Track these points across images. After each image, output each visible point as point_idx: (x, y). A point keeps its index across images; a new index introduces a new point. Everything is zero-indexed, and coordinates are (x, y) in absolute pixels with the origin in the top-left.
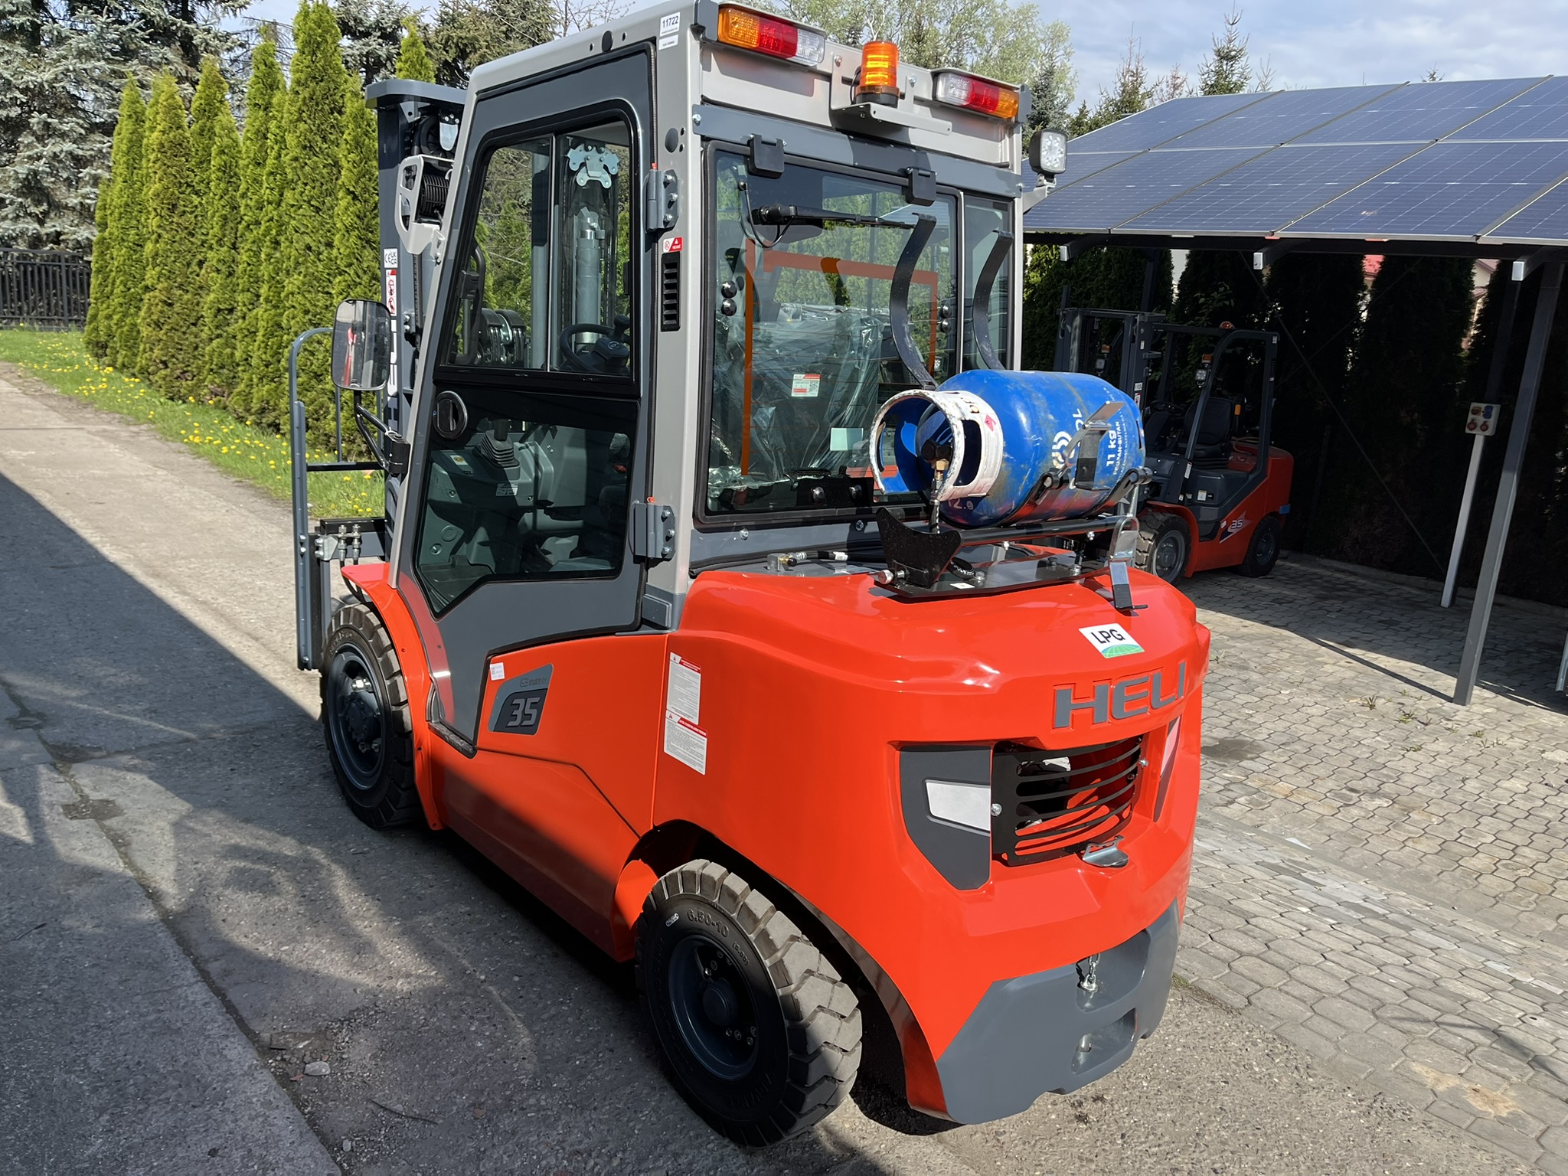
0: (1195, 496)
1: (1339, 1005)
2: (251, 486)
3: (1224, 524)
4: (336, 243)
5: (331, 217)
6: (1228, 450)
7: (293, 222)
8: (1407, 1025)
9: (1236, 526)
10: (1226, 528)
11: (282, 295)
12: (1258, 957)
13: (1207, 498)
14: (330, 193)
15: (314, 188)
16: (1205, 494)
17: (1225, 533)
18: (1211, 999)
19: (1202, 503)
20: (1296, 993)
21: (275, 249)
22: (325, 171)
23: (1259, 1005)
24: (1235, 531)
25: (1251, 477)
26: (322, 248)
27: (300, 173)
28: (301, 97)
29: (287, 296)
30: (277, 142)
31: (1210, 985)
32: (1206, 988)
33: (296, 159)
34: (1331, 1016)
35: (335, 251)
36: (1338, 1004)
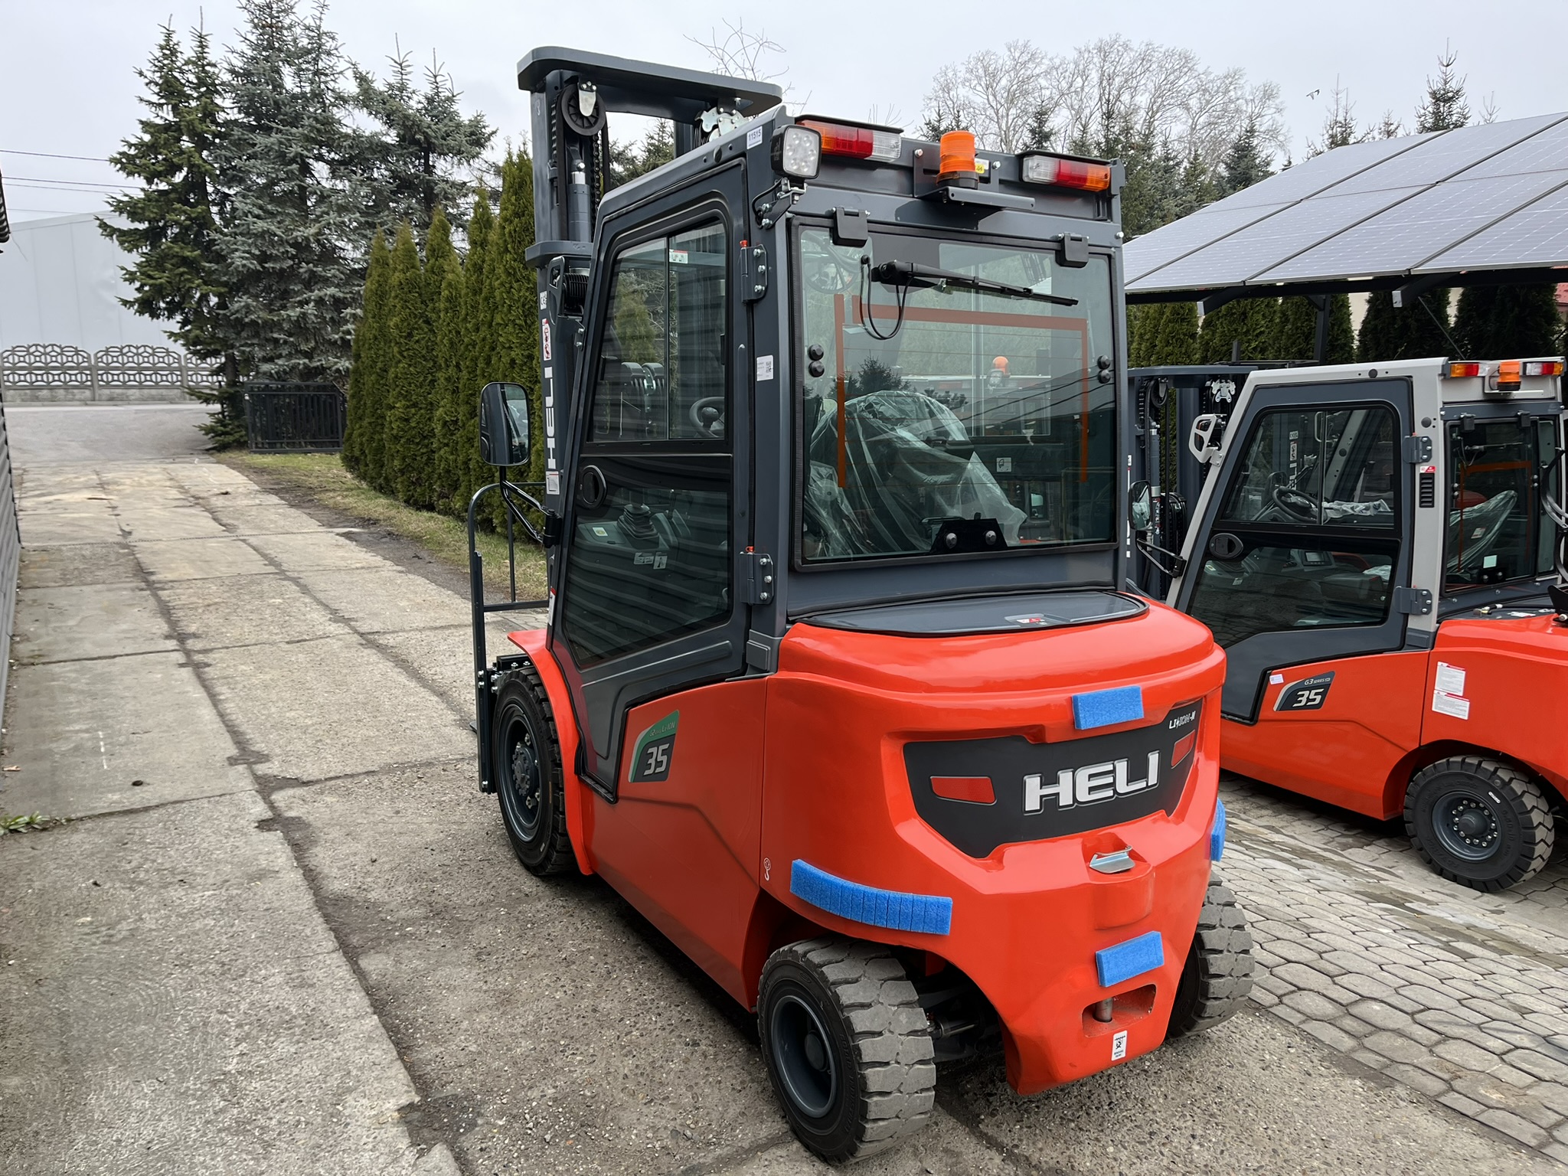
5: (531, 333)
7: (501, 339)
15: (518, 308)
21: (487, 364)
22: (527, 293)
26: (525, 360)
28: (507, 230)
33: (502, 285)
35: (534, 362)
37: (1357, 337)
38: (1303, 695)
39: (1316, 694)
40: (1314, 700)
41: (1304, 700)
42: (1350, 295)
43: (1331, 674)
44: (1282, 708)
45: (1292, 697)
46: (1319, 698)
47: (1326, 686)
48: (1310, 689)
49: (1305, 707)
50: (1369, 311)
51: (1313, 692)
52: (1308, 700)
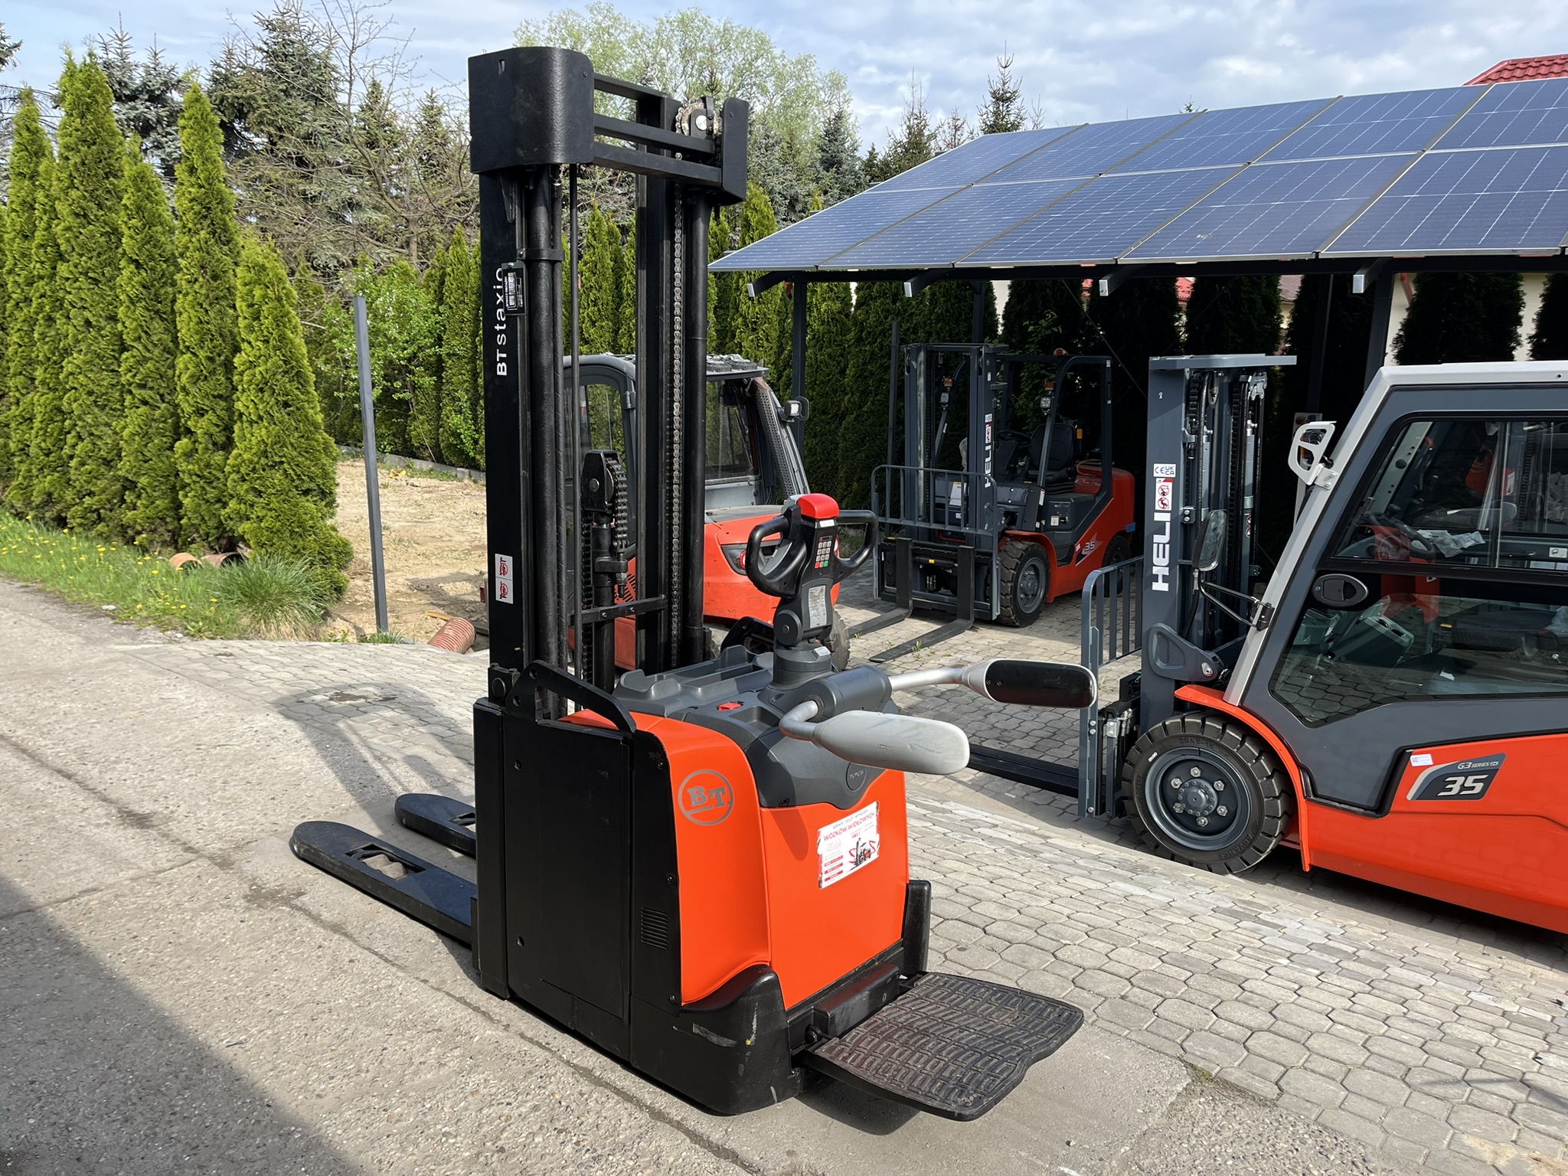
0: (1048, 521)
1: (1368, 1077)
2: (40, 591)
3: (1078, 548)
4: (120, 315)
5: (111, 289)
6: (1073, 474)
7: (68, 297)
8: (1439, 1090)
9: (1091, 548)
10: (1080, 551)
11: (61, 376)
12: (1268, 1030)
13: (1060, 522)
14: (111, 263)
15: (90, 258)
16: (1057, 519)
17: (1080, 556)
18: (1241, 1091)
19: (1055, 528)
20: (1322, 1070)
21: (49, 326)
22: (102, 239)
23: (1291, 1091)
24: (1088, 553)
25: (1098, 500)
26: (103, 323)
27: (74, 243)
28: (72, 162)
29: (67, 377)
30: (45, 212)
31: (1235, 1076)
32: (1232, 1079)
33: (68, 229)
34: (1364, 1092)
35: (120, 326)
36: (1367, 1075)
37: (1001, 321)
38: (1454, 782)
39: (1475, 781)
40: (1473, 788)
41: (1456, 789)
42: (995, 283)
43: (1499, 757)
44: (1422, 795)
45: (1436, 785)
46: (1479, 787)
47: (1492, 772)
48: (1466, 774)
49: (1458, 796)
50: (1011, 295)
51: (1471, 778)
52: (1463, 788)
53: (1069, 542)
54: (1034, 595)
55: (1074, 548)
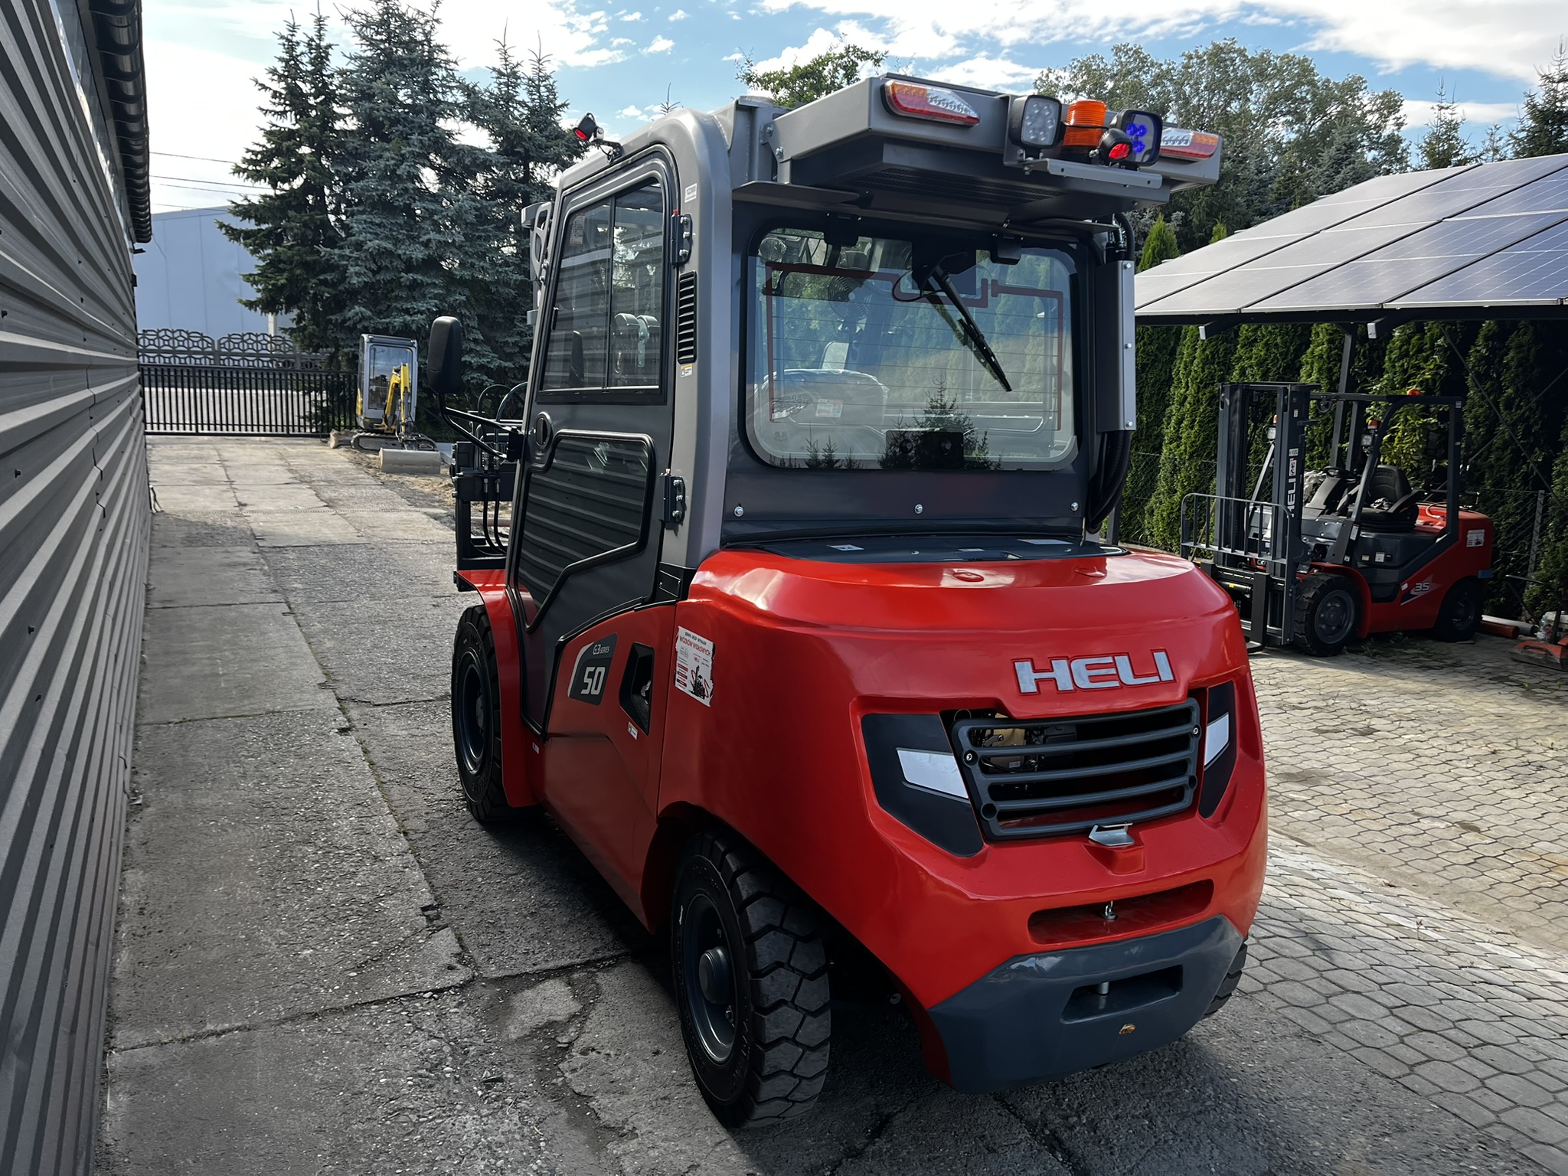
0: (1373, 557)
3: (1405, 587)
9: (1422, 588)
10: (1408, 590)
13: (1385, 558)
16: (1383, 556)
17: (1407, 594)
19: (1380, 565)
24: (1421, 594)
53: (1395, 580)
54: (1340, 627)
55: (1400, 588)
